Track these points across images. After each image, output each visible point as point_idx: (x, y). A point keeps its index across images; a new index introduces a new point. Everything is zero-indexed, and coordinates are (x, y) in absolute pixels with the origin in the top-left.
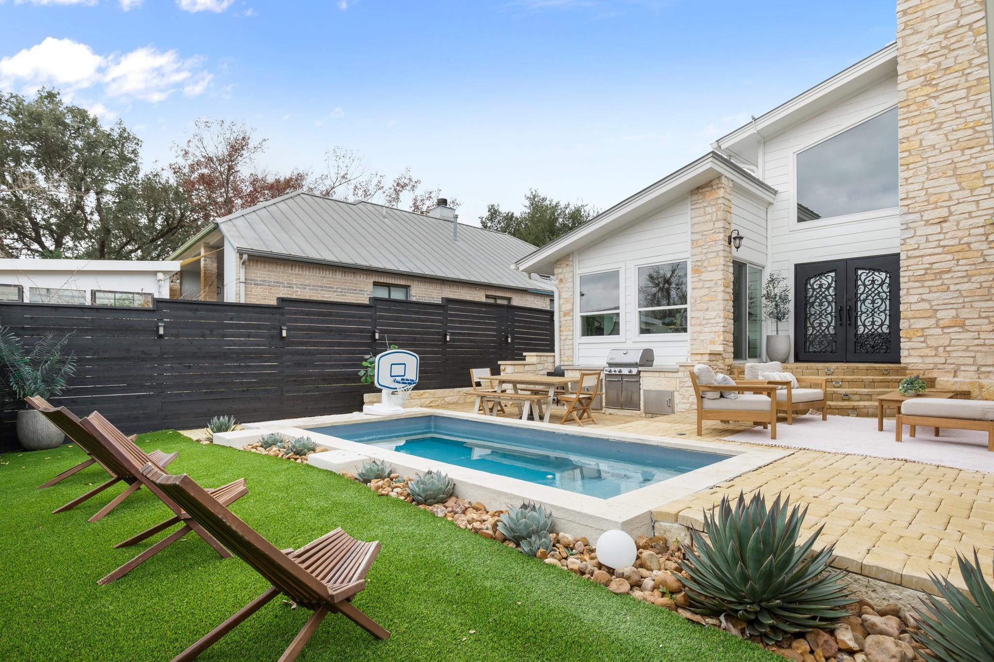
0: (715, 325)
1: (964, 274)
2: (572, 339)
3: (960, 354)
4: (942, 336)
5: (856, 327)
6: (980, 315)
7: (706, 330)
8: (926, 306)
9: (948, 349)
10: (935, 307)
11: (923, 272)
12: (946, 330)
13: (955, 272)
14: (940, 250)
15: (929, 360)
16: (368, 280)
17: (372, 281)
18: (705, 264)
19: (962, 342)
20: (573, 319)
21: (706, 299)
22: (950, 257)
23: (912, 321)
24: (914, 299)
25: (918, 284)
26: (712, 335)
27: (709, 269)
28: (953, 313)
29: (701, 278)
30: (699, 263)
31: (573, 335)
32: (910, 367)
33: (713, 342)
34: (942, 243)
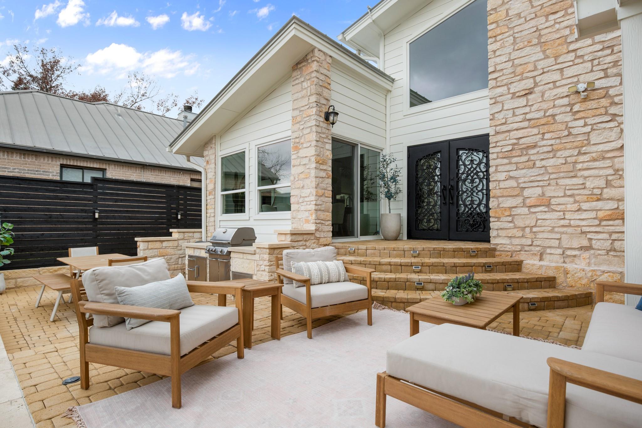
0: (309, 203)
1: (549, 149)
2: (214, 216)
3: (546, 235)
4: (528, 216)
5: (458, 206)
6: (565, 193)
7: (303, 208)
8: (513, 183)
9: (535, 229)
10: (522, 185)
11: (510, 148)
12: (533, 210)
13: (540, 147)
14: (526, 124)
15: (516, 241)
16: (54, 163)
17: (59, 163)
18: (302, 141)
19: (548, 223)
20: (215, 198)
21: (302, 176)
22: (535, 131)
23: (500, 199)
24: (502, 176)
25: (506, 161)
26: (307, 214)
27: (305, 145)
28: (539, 191)
29: (299, 155)
30: (297, 140)
31: (214, 213)
32: (498, 248)
33: (307, 221)
34: (528, 116)
